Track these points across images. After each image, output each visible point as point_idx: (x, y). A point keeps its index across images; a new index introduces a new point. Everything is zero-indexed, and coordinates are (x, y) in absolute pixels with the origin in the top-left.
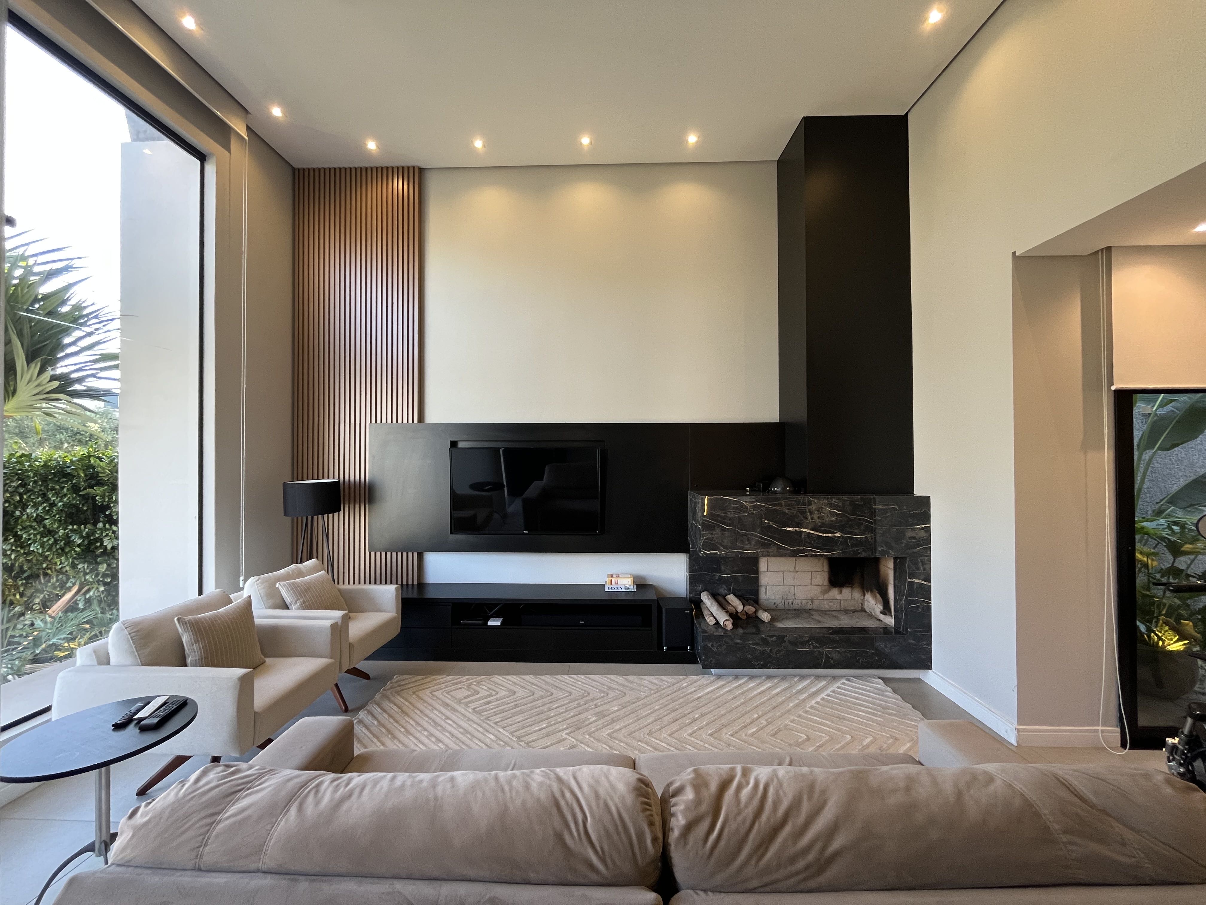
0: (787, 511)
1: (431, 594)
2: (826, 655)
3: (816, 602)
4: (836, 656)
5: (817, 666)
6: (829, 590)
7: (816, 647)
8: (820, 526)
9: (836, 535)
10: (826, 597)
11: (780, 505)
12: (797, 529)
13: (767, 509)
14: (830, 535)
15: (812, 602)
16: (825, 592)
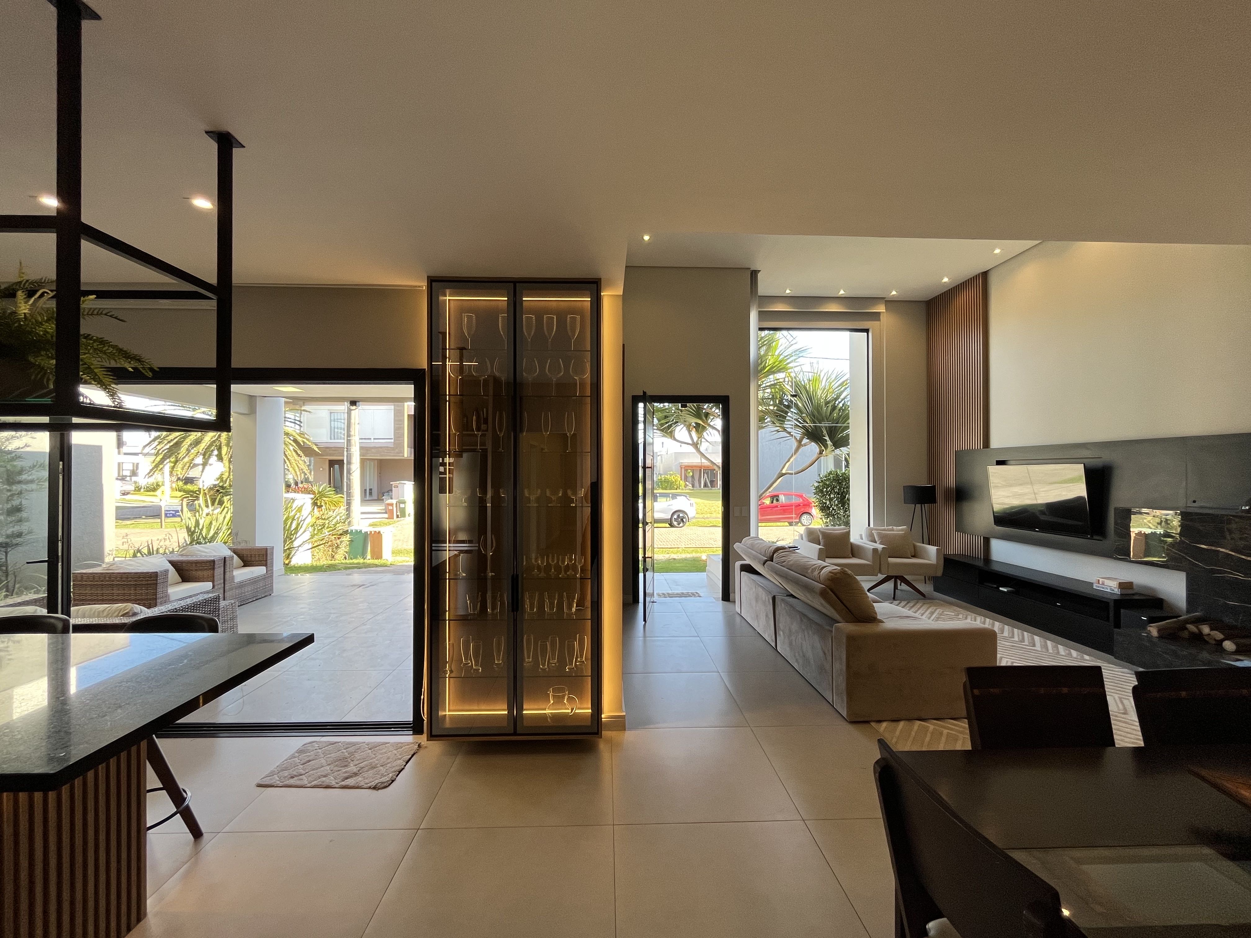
1: (996, 568)
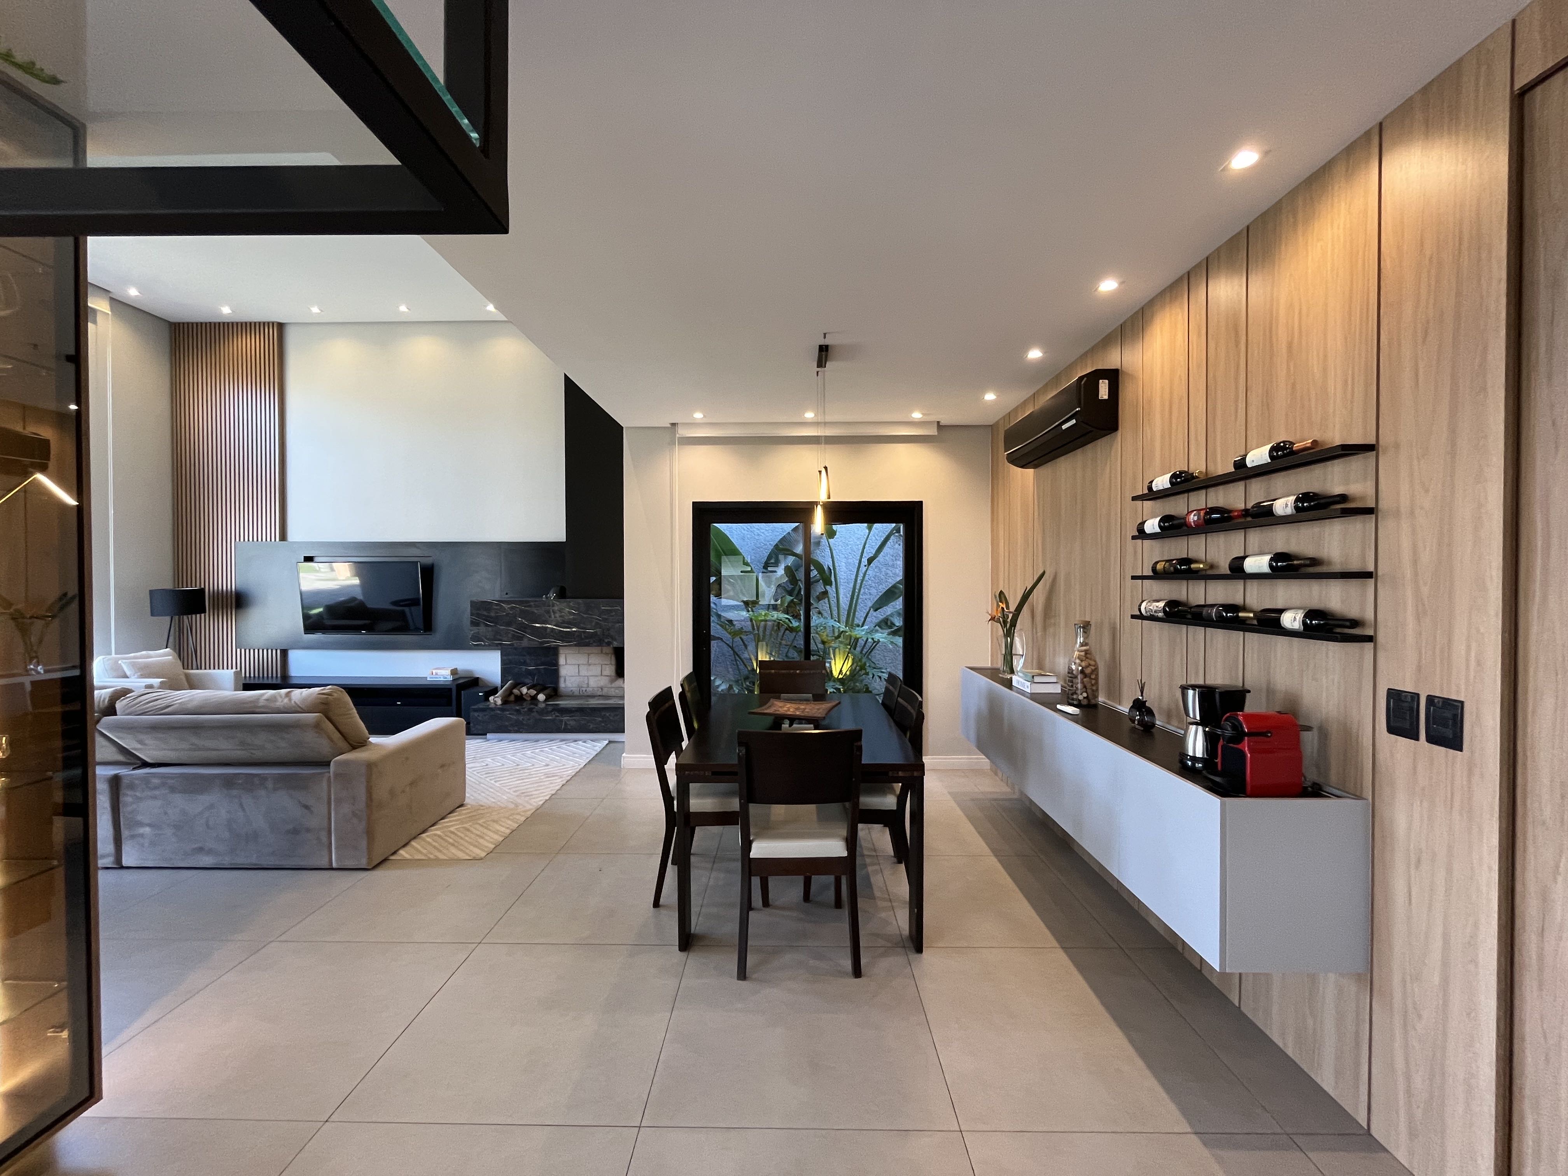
0: (536, 611)
2: (565, 722)
3: (605, 690)
4: (572, 723)
5: (559, 730)
6: (615, 680)
7: (558, 716)
8: (562, 623)
9: (573, 629)
10: (613, 685)
11: (530, 606)
12: (544, 625)
13: (521, 610)
14: (568, 630)
15: (602, 689)
16: (612, 681)
